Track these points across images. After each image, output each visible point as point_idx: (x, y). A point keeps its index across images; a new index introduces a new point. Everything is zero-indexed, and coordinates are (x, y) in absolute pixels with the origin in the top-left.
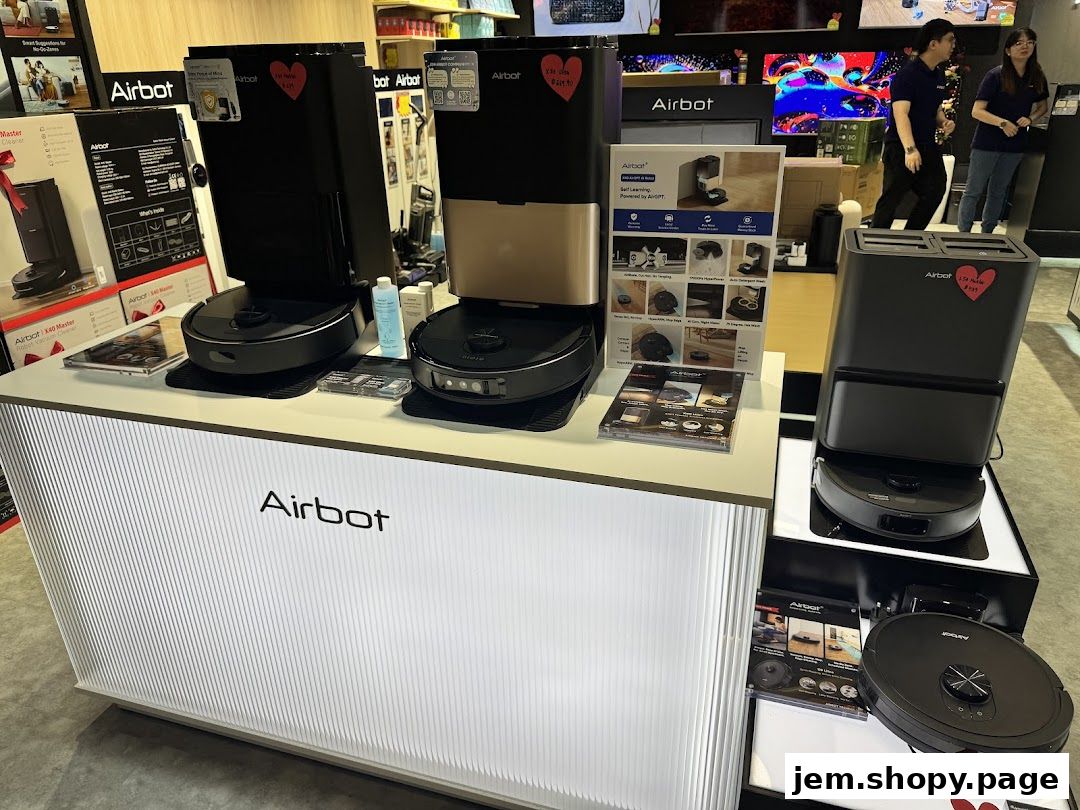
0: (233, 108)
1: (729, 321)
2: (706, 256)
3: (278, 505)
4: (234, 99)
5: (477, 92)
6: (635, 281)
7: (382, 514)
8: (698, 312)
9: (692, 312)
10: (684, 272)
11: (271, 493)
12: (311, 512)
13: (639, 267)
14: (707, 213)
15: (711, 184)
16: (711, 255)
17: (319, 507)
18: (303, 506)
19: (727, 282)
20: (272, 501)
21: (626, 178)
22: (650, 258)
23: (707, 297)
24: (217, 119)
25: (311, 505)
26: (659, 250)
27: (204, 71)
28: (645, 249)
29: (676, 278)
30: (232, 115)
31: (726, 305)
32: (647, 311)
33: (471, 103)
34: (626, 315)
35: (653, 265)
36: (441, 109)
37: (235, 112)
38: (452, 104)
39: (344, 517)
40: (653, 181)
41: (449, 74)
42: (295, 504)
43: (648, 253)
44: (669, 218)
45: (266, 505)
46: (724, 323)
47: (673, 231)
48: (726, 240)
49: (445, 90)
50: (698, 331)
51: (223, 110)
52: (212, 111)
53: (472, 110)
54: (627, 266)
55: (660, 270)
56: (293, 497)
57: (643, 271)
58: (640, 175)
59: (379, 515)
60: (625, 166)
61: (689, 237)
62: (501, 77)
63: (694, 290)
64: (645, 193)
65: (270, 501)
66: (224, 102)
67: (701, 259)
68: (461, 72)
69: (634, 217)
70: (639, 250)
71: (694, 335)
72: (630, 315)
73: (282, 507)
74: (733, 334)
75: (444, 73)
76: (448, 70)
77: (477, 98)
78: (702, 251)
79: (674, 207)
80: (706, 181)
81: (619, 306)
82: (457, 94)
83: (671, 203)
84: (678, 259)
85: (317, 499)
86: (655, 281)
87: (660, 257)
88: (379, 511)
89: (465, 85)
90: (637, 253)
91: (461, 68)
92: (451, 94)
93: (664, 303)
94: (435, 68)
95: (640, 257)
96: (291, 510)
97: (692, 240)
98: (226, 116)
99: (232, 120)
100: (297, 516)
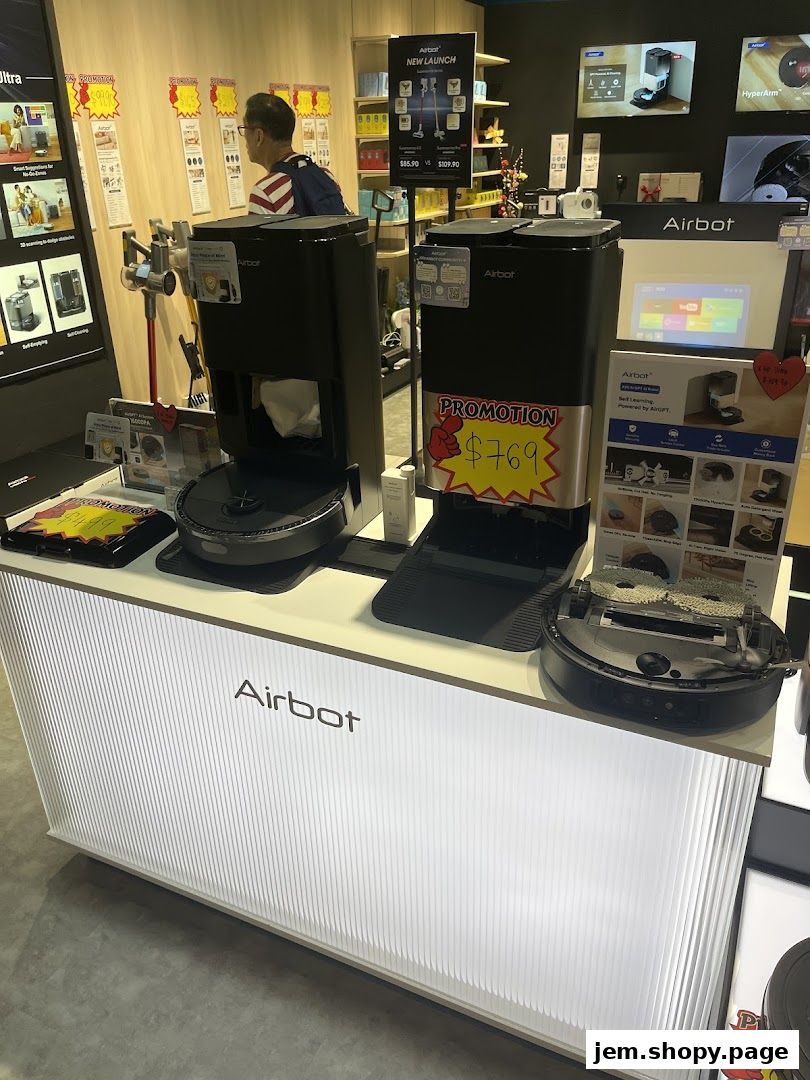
0: (234, 291)
1: (737, 550)
2: (714, 477)
3: (252, 693)
4: (235, 281)
5: (468, 289)
6: (630, 496)
7: (354, 715)
8: (701, 537)
9: (693, 536)
10: (688, 492)
11: (246, 682)
12: (283, 704)
13: (635, 482)
14: (717, 432)
15: (724, 401)
16: (720, 477)
17: (291, 701)
18: (276, 697)
19: (737, 508)
20: (247, 689)
21: (625, 386)
22: (649, 473)
23: (713, 521)
24: (217, 301)
25: (284, 698)
26: (659, 466)
27: (208, 252)
28: (643, 463)
29: (678, 498)
30: (232, 297)
31: (734, 532)
32: (641, 531)
33: (461, 300)
34: (618, 531)
35: (652, 482)
36: (429, 303)
37: (235, 295)
38: (440, 298)
39: (316, 714)
40: (657, 393)
41: (439, 270)
42: (268, 694)
43: (647, 468)
44: (674, 434)
45: (240, 692)
46: (731, 552)
47: (679, 448)
48: (740, 463)
49: (433, 285)
50: (701, 557)
51: (224, 292)
52: (213, 292)
53: (460, 306)
54: (622, 480)
55: (659, 488)
56: (267, 688)
57: (639, 486)
58: (644, 386)
59: (350, 716)
60: (626, 374)
61: (695, 455)
62: (493, 275)
63: (698, 513)
64: (648, 405)
65: (245, 689)
66: (225, 284)
67: (708, 480)
68: (452, 268)
69: (632, 428)
70: (637, 464)
71: (695, 561)
72: (622, 532)
73: (256, 696)
74: (740, 565)
75: (434, 267)
76: (439, 265)
77: (467, 295)
78: (710, 472)
79: (680, 422)
80: (719, 398)
81: (609, 519)
82: (446, 290)
83: (676, 417)
84: (681, 478)
85: (290, 693)
86: (652, 499)
87: (660, 474)
88: (350, 713)
89: (456, 281)
90: (633, 467)
91: (452, 264)
92: (440, 290)
93: (662, 522)
94: (425, 262)
95: (637, 472)
96: (265, 700)
97: (698, 459)
98: (227, 298)
99: (232, 302)
100: (270, 706)
